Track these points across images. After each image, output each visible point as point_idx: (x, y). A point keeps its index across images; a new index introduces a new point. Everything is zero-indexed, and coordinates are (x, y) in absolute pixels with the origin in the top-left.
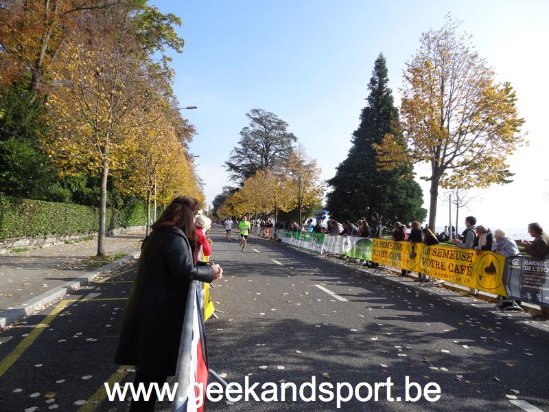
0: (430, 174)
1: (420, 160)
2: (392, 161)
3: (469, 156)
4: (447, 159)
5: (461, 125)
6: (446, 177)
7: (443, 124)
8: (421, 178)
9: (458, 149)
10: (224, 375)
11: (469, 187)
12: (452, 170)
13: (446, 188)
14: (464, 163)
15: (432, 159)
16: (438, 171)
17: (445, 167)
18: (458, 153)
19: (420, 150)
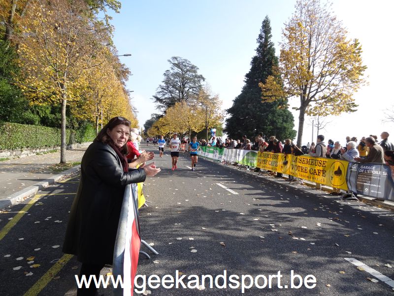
0: (299, 105)
1: (293, 95)
2: (272, 96)
3: (327, 93)
4: (311, 95)
5: (322, 70)
6: (310, 108)
7: (309, 69)
8: (293, 108)
9: (319, 87)
10: (152, 244)
11: (327, 114)
12: (315, 102)
13: (310, 116)
14: (323, 98)
15: (301, 95)
16: (305, 103)
17: (310, 100)
18: (319, 90)
19: (293, 88)
